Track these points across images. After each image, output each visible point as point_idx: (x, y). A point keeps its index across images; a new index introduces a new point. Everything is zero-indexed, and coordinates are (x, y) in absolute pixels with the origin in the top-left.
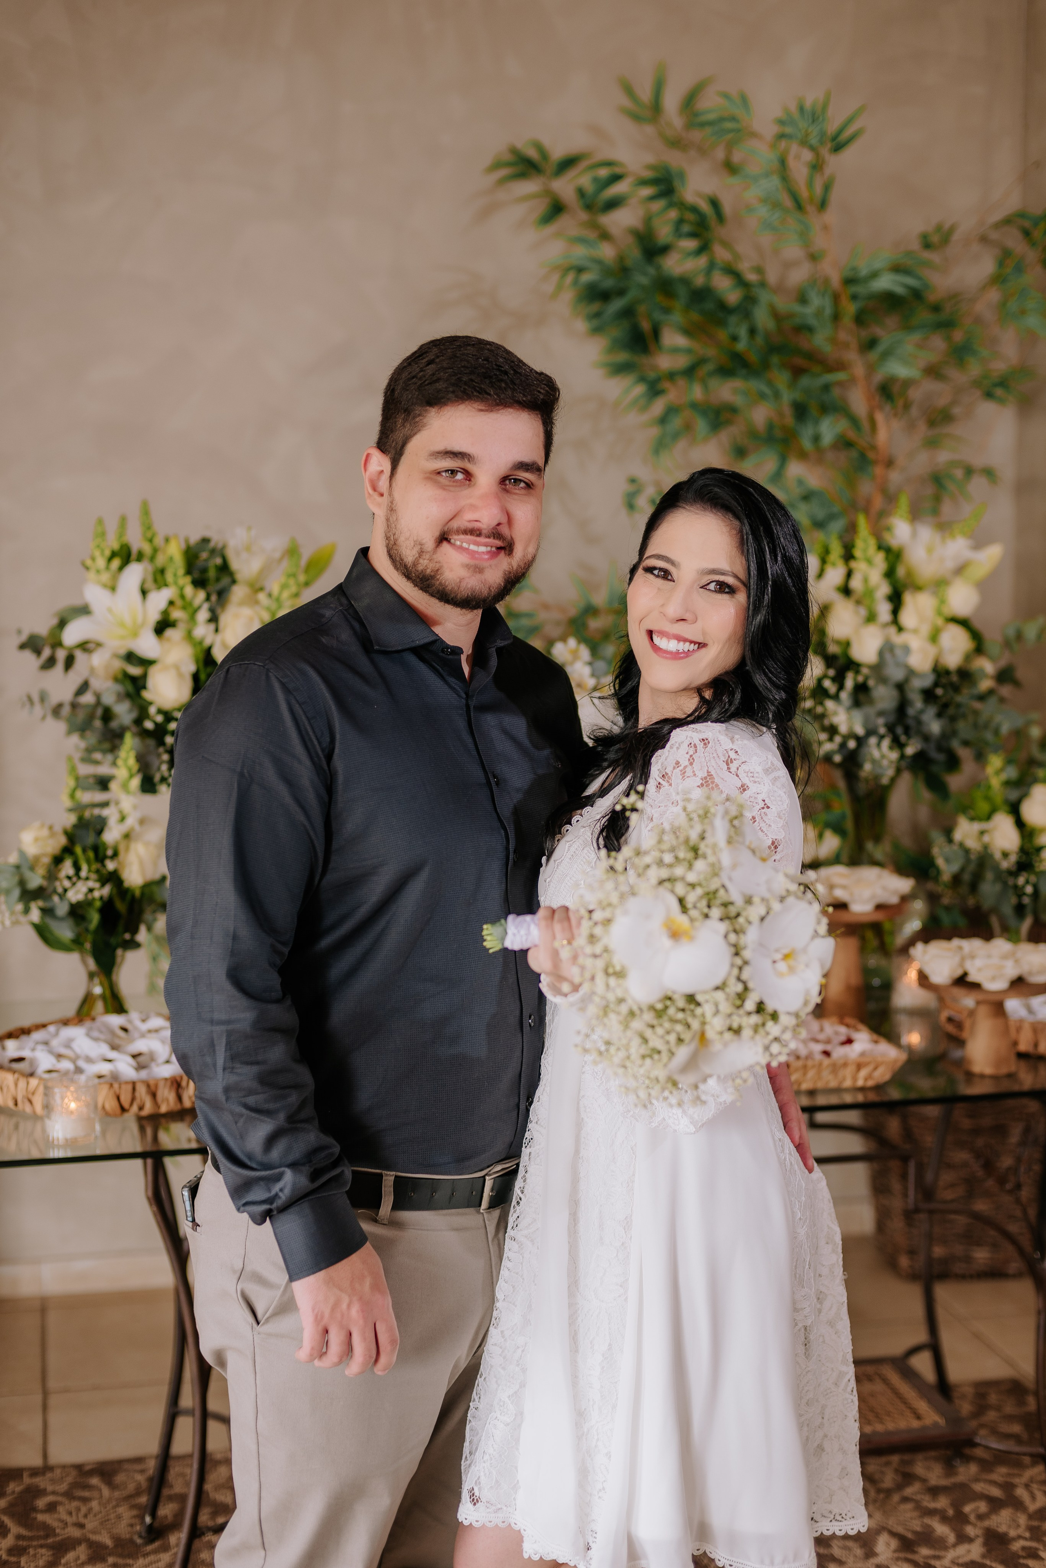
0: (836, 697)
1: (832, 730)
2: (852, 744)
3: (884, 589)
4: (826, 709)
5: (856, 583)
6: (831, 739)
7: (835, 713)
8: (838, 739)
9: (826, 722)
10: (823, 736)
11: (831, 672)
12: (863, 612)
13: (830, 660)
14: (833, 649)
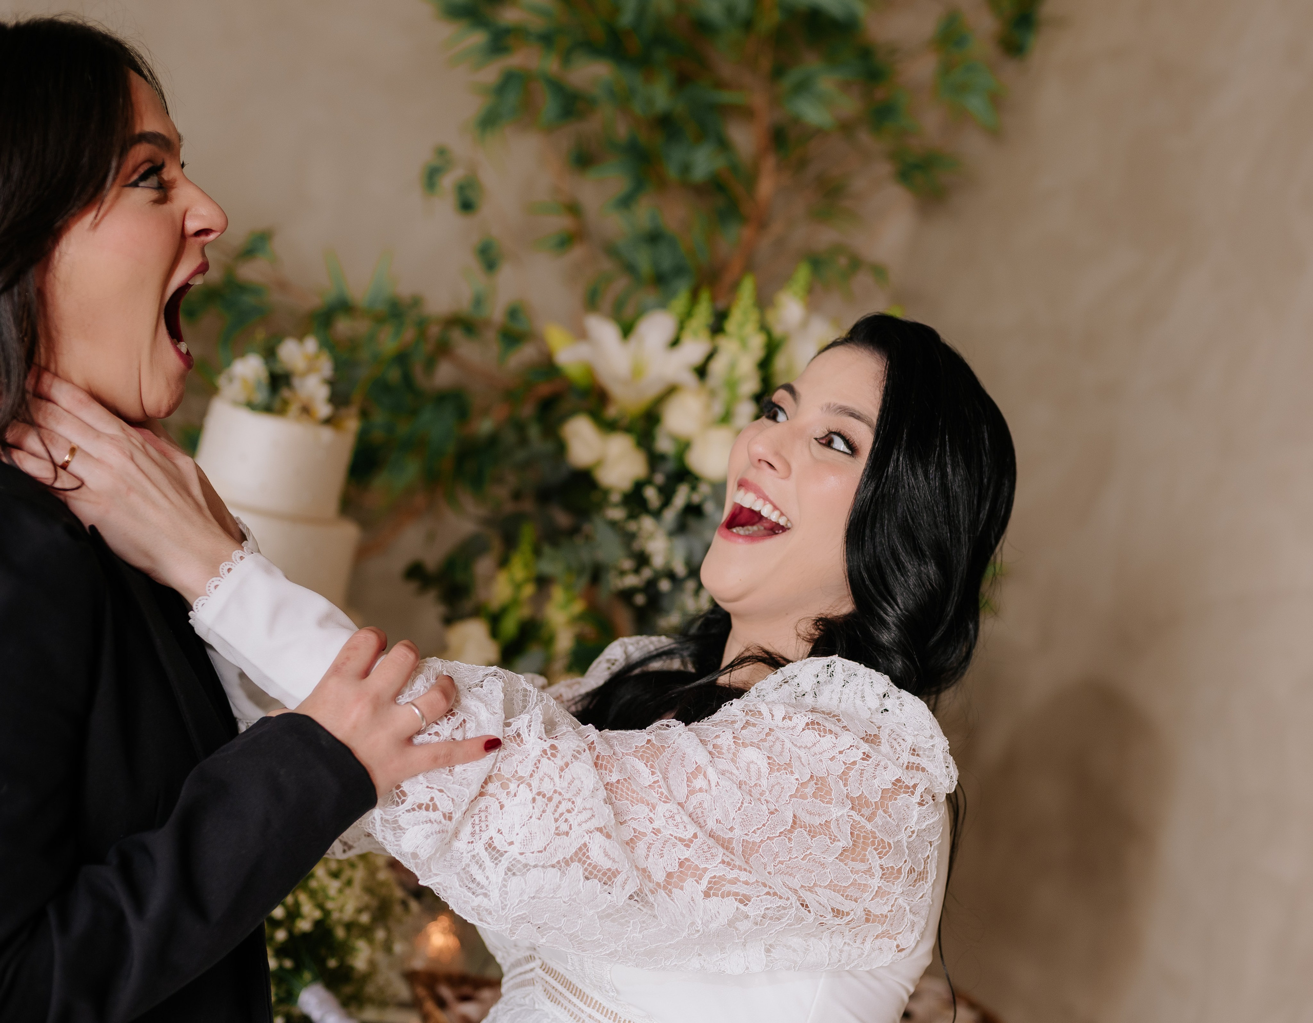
0: (657, 514)
1: (642, 559)
2: (665, 585)
3: (751, 385)
4: (640, 528)
5: (718, 367)
6: (637, 571)
7: (651, 536)
8: (647, 573)
9: (636, 546)
10: (627, 564)
11: (659, 478)
12: (718, 408)
13: (654, 459)
14: (664, 445)
